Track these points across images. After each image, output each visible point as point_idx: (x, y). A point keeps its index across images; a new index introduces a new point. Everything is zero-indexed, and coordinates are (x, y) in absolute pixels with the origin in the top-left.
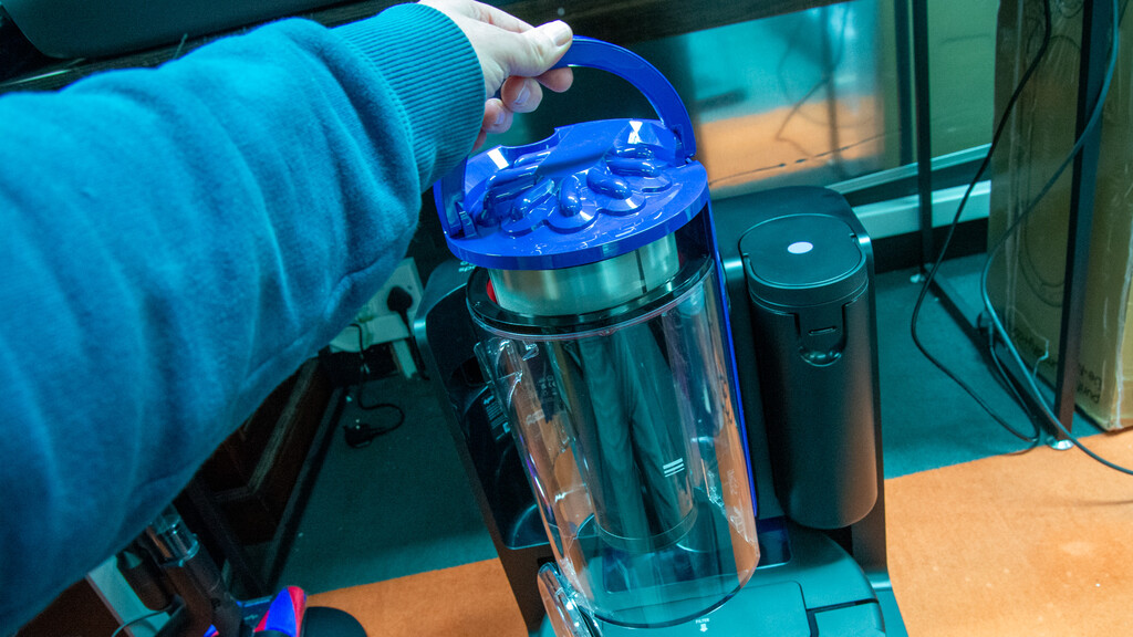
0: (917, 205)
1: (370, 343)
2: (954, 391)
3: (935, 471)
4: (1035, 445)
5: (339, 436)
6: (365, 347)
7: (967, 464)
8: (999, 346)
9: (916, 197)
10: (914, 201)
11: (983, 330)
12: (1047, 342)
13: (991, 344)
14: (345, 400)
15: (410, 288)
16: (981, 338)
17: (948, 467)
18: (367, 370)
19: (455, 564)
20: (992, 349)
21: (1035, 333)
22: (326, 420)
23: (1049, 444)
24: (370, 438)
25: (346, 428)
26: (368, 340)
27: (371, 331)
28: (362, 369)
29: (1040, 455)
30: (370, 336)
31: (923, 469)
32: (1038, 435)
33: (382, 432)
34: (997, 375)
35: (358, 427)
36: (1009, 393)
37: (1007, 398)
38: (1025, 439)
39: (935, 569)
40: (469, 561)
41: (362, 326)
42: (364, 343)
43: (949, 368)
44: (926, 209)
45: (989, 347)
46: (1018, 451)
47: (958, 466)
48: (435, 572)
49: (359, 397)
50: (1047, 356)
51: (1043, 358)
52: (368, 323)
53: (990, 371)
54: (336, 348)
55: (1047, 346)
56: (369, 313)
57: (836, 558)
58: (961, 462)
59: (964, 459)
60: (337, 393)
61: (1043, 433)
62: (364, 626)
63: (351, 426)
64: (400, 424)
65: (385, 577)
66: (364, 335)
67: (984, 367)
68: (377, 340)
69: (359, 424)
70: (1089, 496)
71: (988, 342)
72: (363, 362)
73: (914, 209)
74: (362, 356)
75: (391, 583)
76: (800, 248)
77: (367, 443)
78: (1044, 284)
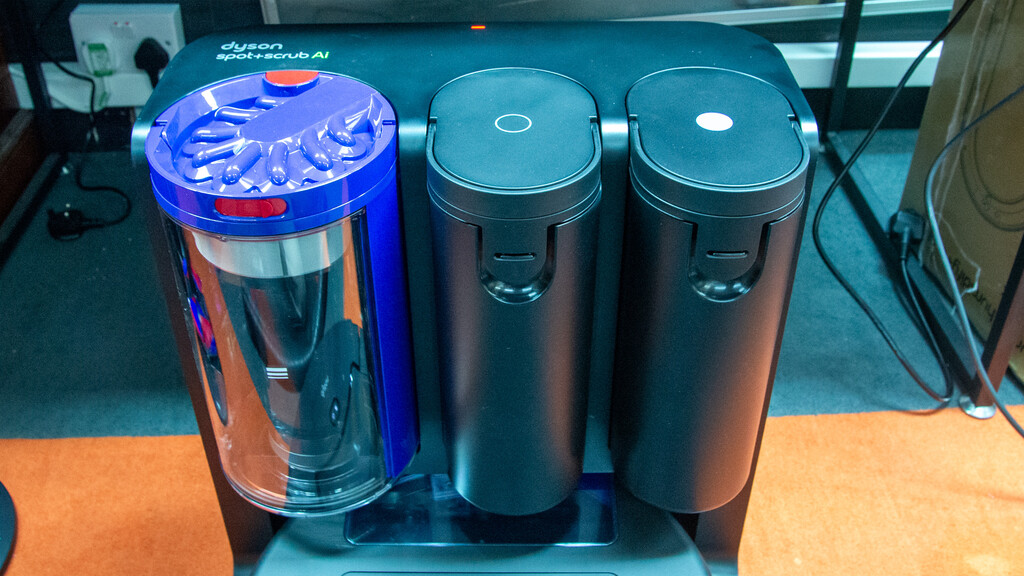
0: (833, 56)
1: (104, 105)
2: (847, 310)
3: (812, 418)
4: (944, 406)
5: (41, 220)
6: (97, 108)
7: (854, 416)
8: (912, 259)
9: (834, 46)
10: (831, 50)
11: (895, 236)
12: (979, 270)
13: (903, 257)
14: (61, 170)
15: (168, 43)
16: (891, 246)
17: (830, 416)
18: (96, 136)
19: (156, 432)
20: (903, 262)
21: (965, 255)
22: (27, 197)
23: (962, 407)
24: (81, 230)
25: (51, 212)
26: (101, 101)
27: (107, 90)
28: (89, 136)
29: (949, 421)
30: (105, 96)
31: (795, 412)
32: (949, 393)
33: (99, 225)
34: (905, 299)
35: (66, 214)
36: (916, 325)
37: (913, 331)
38: (934, 396)
39: (798, 561)
40: (176, 432)
41: (97, 80)
42: (97, 102)
43: (845, 276)
44: (844, 63)
45: (901, 260)
46: (922, 411)
47: (842, 416)
48: (128, 439)
49: (77, 173)
50: (975, 288)
51: (970, 291)
52: (106, 79)
53: (896, 290)
54: (58, 102)
55: (978, 275)
56: (109, 67)
57: (677, 550)
58: (846, 411)
59: (850, 408)
60: (50, 160)
61: (956, 391)
62: (16, 502)
63: (57, 210)
64: (122, 219)
65: (59, 434)
66: (98, 93)
67: (888, 283)
68: (113, 102)
69: (69, 211)
70: (1008, 489)
71: (900, 253)
72: (92, 126)
73: (829, 60)
74: (91, 117)
75: (66, 445)
76: (714, 122)
77: (77, 236)
78: (990, 195)
